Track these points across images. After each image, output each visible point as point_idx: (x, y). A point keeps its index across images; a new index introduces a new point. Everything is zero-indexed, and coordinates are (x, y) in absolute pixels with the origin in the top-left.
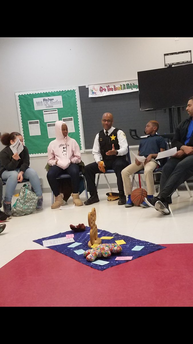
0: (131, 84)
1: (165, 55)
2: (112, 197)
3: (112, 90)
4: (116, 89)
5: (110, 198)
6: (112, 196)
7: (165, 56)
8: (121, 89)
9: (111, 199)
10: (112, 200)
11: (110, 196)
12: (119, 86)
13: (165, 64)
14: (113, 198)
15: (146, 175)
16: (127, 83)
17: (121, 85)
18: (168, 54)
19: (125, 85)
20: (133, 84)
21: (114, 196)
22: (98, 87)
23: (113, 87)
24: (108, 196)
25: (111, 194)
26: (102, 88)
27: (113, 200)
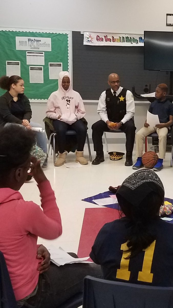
0: (131, 38)
1: (167, 15)
2: (116, 157)
3: (110, 40)
4: (114, 40)
5: (114, 157)
6: (116, 155)
7: (168, 16)
8: (120, 42)
9: (114, 159)
10: (116, 159)
11: (114, 155)
12: (118, 38)
13: (167, 24)
14: (117, 158)
15: (161, 140)
16: (127, 36)
17: (120, 38)
18: (170, 15)
19: (124, 38)
20: (133, 38)
21: (118, 156)
22: (94, 35)
23: (111, 38)
24: (109, 155)
26: (99, 37)
27: (117, 159)
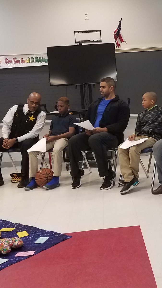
0: (40, 58)
1: (75, 32)
2: (17, 178)
3: (19, 62)
4: (23, 62)
5: (14, 179)
6: (17, 177)
7: (75, 34)
8: (30, 62)
9: (15, 181)
10: (16, 181)
11: (15, 177)
12: (27, 59)
13: (75, 41)
14: (18, 180)
16: (36, 56)
17: (29, 58)
18: (78, 32)
19: (33, 58)
20: (43, 58)
21: (19, 177)
22: (3, 59)
23: (20, 60)
24: (12, 177)
25: (15, 175)
26: (8, 59)
27: (18, 181)
